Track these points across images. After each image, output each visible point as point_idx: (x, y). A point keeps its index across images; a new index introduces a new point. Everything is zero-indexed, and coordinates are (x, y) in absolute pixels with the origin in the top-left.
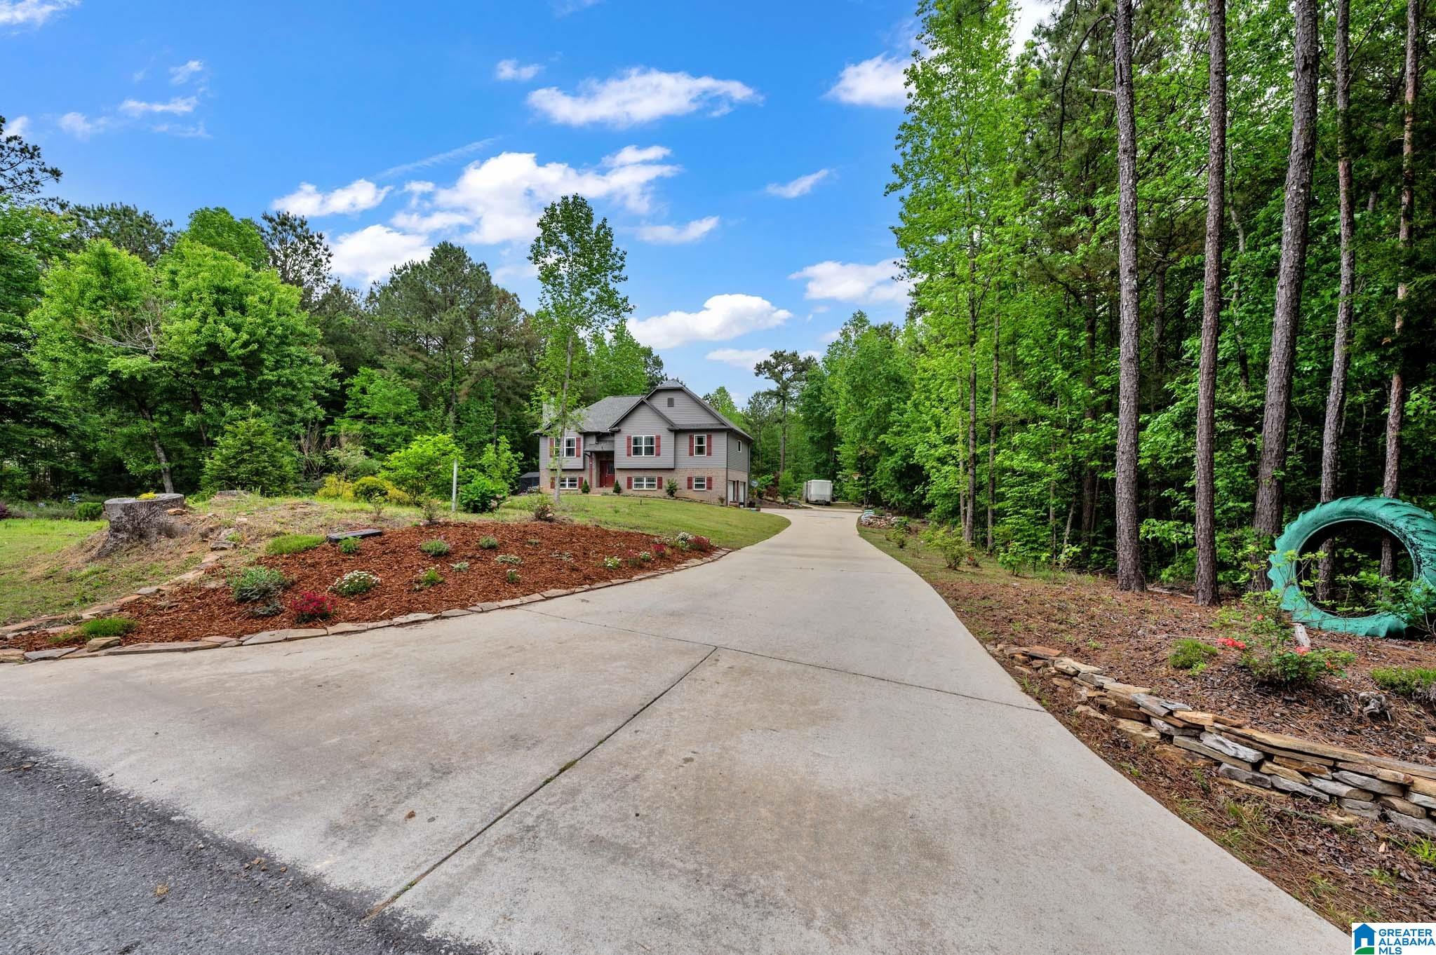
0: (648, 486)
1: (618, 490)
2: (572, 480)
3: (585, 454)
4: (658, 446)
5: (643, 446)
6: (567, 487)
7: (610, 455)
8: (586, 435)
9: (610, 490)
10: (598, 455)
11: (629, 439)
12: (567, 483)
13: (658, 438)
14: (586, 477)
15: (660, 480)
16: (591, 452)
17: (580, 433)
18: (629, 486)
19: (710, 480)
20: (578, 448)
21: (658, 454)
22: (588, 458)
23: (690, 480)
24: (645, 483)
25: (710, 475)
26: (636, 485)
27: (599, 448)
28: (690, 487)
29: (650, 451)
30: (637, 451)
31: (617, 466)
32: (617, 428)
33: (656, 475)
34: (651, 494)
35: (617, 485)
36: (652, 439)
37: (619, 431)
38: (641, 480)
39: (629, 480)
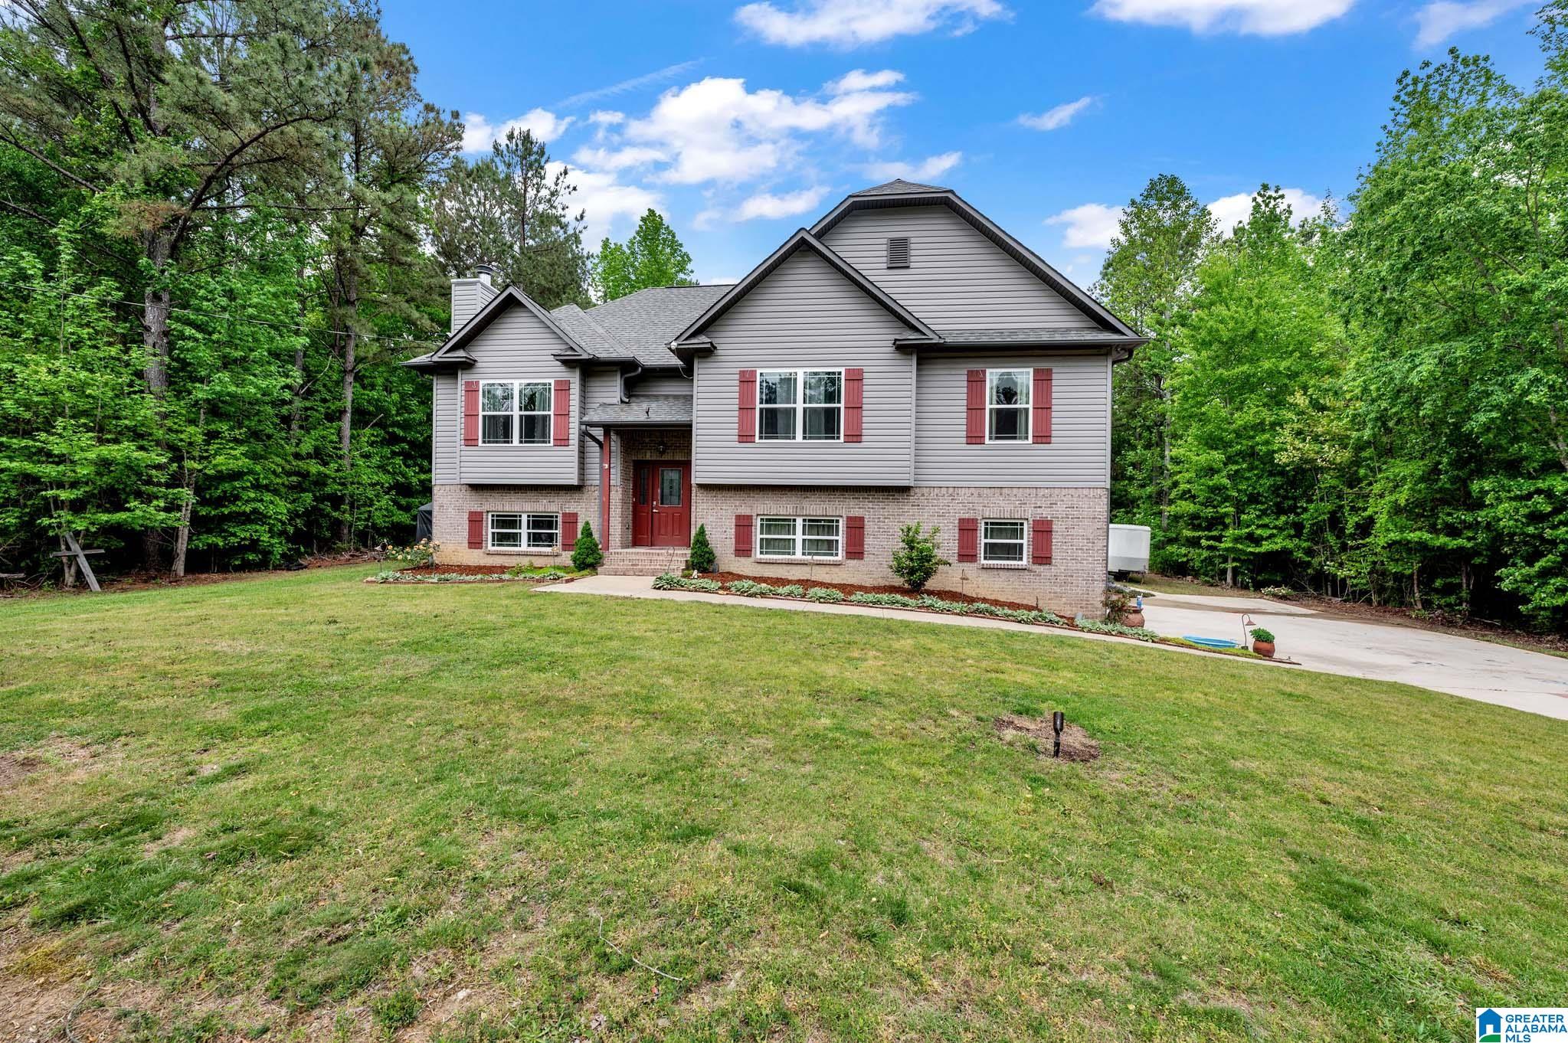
0: (811, 546)
1: (703, 562)
2: (537, 522)
3: (584, 435)
4: (856, 408)
5: (800, 406)
6: (524, 546)
7: (680, 435)
8: (590, 369)
9: (674, 558)
10: (631, 436)
11: (746, 380)
12: (524, 531)
13: (856, 378)
14: (587, 511)
15: (856, 527)
16: (608, 428)
17: (569, 364)
18: (743, 548)
19: (1043, 531)
20: (563, 415)
21: (855, 437)
22: (593, 448)
23: (967, 528)
24: (799, 537)
25: (1046, 513)
26: (767, 544)
27: (637, 413)
28: (967, 555)
29: (825, 424)
30: (774, 424)
31: (700, 474)
32: (702, 340)
33: (842, 510)
34: (820, 575)
35: (702, 542)
36: (832, 380)
37: (708, 353)
38: (786, 525)
39: (743, 525)
